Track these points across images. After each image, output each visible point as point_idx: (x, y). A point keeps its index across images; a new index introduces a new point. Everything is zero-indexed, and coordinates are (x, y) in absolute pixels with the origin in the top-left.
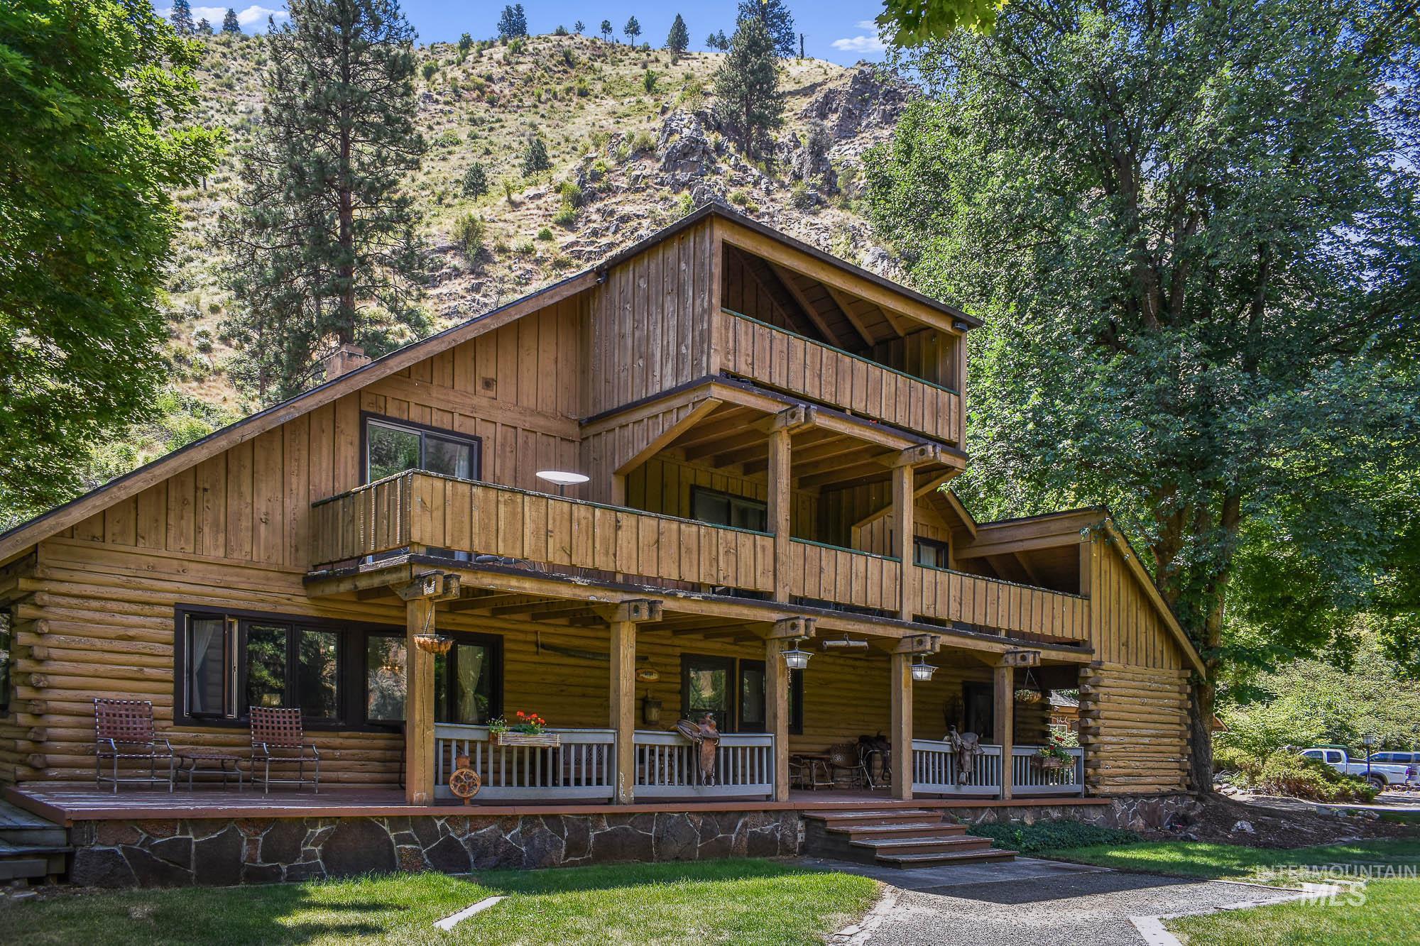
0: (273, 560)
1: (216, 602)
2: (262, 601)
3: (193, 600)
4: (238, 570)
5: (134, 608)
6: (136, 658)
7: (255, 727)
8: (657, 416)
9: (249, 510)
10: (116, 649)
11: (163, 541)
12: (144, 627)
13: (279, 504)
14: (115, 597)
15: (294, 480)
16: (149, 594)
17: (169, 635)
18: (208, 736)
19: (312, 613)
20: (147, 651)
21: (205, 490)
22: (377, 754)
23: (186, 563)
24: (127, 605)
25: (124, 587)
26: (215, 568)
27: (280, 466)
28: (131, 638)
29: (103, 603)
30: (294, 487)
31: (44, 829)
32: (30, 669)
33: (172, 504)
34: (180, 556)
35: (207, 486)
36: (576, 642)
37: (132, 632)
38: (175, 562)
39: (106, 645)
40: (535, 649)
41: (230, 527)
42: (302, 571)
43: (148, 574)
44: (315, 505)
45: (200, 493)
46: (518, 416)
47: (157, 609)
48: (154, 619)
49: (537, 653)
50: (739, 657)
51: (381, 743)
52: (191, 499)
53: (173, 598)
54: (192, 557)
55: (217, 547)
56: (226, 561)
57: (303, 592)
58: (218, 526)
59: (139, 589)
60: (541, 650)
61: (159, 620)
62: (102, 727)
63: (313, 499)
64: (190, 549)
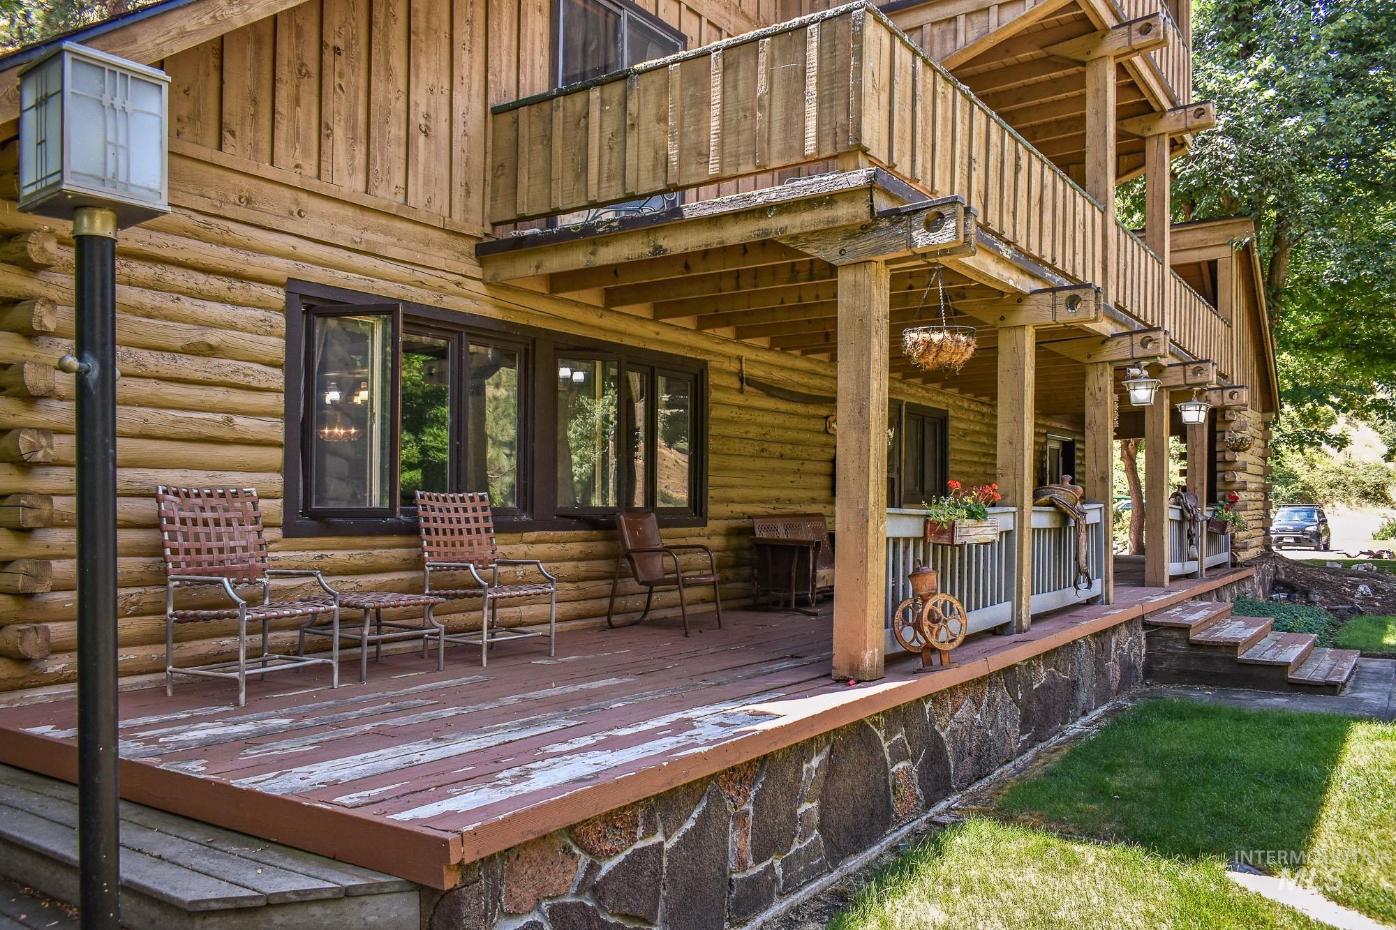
0: (435, 208)
1: (355, 282)
2: (422, 284)
3: (318, 275)
4: (384, 221)
5: (217, 285)
6: (217, 396)
7: (428, 532)
8: (954, 19)
9: (401, 105)
10: (184, 374)
11: (265, 146)
12: (233, 327)
13: (444, 100)
14: (181, 256)
15: (465, 57)
16: (241, 256)
17: (275, 346)
18: (340, 556)
19: (488, 310)
20: (240, 379)
21: (337, 50)
22: (568, 568)
23: (303, 197)
24: (201, 278)
25: (197, 236)
26: (349, 212)
27: (446, 28)
28: (210, 351)
29: (158, 269)
30: (466, 72)
31: (348, 893)
32: (12, 421)
33: (284, 72)
34: (295, 180)
35: (340, 43)
36: (778, 375)
37: (214, 337)
38: (287, 193)
39: (165, 365)
40: (737, 385)
41: (375, 133)
42: (477, 231)
43: (242, 213)
44: (497, 111)
45: (328, 56)
46: (723, 12)
47: (257, 290)
48: (250, 312)
49: (741, 391)
50: (906, 399)
51: (576, 548)
52: (313, 67)
53: (282, 268)
54: (315, 185)
55: (352, 169)
56: (367, 201)
57: (477, 272)
58: (354, 128)
59: (224, 244)
60: (746, 387)
61: (260, 314)
62: (175, 552)
63: (493, 101)
64: (310, 168)
